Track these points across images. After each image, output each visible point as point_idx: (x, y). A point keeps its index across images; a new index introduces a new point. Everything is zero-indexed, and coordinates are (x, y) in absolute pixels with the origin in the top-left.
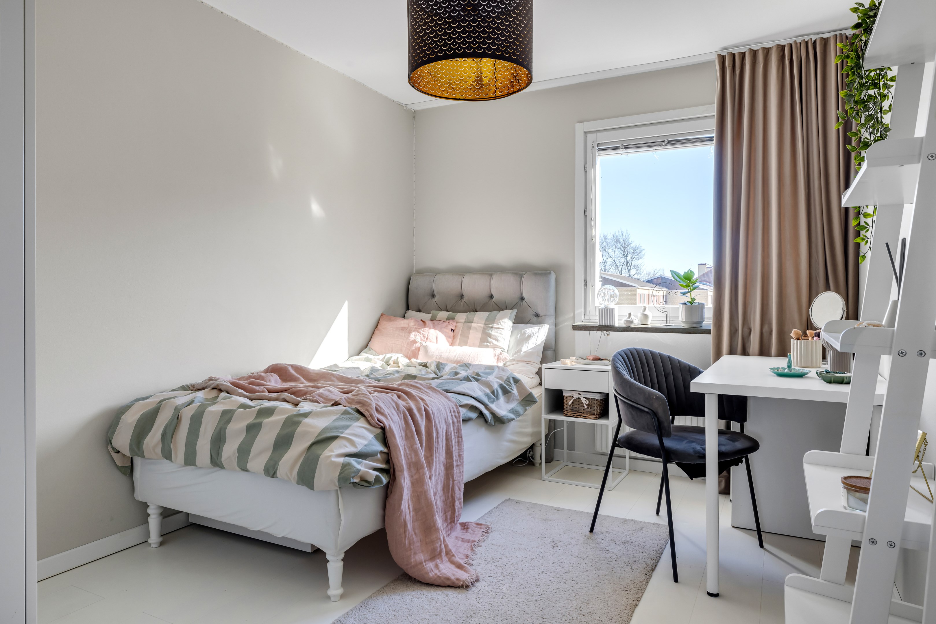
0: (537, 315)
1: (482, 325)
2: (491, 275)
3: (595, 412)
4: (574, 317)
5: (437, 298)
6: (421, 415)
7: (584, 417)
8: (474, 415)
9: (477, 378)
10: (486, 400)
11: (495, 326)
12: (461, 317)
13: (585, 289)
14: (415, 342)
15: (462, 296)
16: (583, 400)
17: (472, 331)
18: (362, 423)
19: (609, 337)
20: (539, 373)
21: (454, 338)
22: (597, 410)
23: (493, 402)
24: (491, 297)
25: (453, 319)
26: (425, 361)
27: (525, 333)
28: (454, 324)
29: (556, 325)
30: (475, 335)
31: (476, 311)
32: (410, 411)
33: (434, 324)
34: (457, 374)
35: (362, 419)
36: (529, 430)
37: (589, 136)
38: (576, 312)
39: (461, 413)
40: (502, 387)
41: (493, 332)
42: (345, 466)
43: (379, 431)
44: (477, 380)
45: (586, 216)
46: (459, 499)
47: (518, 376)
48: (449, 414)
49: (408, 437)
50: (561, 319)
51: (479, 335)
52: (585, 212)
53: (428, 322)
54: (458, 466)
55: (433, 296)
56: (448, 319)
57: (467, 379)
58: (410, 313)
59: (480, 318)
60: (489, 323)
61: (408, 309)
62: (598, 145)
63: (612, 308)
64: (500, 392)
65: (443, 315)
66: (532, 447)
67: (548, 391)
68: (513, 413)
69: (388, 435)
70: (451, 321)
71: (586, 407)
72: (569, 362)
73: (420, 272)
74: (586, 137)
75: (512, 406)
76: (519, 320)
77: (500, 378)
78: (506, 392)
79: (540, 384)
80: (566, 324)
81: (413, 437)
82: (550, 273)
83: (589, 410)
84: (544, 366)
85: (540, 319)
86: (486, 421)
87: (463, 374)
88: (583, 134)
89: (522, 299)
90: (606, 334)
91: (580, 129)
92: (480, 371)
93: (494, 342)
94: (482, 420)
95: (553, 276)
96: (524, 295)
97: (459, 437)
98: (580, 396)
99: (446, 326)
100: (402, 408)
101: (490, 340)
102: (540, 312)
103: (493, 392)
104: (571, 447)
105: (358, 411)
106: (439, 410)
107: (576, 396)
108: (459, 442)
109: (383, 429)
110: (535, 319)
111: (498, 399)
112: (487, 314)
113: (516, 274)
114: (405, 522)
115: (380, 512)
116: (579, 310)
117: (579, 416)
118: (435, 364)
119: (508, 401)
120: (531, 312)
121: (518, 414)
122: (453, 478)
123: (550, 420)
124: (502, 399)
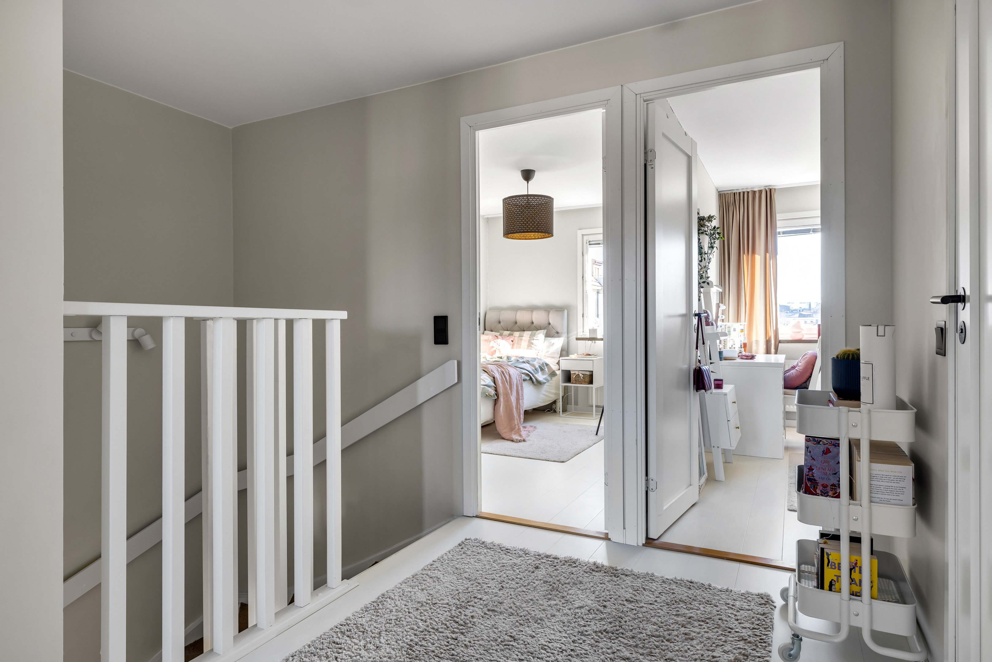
0: (558, 333)
1: (528, 338)
2: (532, 311)
3: (587, 381)
4: (577, 333)
5: (502, 323)
6: (507, 374)
7: (581, 384)
8: (528, 378)
9: (528, 362)
10: (533, 372)
11: (535, 338)
12: (517, 334)
13: (583, 319)
14: (493, 347)
15: (516, 323)
16: (581, 375)
17: (522, 341)
18: (486, 374)
19: (595, 344)
20: (558, 363)
21: (513, 345)
22: (587, 380)
23: (536, 374)
24: (533, 323)
25: (512, 335)
26: (501, 356)
27: (551, 342)
28: (513, 338)
29: (568, 338)
30: (524, 343)
31: (524, 331)
32: (503, 372)
33: (502, 338)
34: (518, 360)
35: (486, 373)
36: (554, 391)
37: (584, 237)
38: (578, 331)
39: (523, 377)
40: (540, 367)
41: (534, 342)
42: (483, 388)
43: (493, 378)
44: (528, 363)
45: (583, 280)
46: (522, 414)
47: (548, 362)
48: (517, 376)
49: (503, 383)
50: (570, 335)
51: (527, 343)
52: (583, 277)
53: (499, 337)
54: (521, 399)
55: (500, 322)
56: (510, 335)
57: (524, 362)
58: (486, 332)
59: (527, 334)
60: (532, 336)
61: (485, 330)
62: (589, 242)
63: (595, 328)
64: (539, 369)
65: (507, 333)
66: (555, 402)
67: (563, 371)
68: (546, 380)
69: (496, 380)
70: (511, 336)
71: (582, 378)
72: (572, 356)
73: (492, 309)
74: (583, 237)
75: (545, 376)
76: (548, 335)
77: (539, 363)
78: (542, 370)
79: (559, 369)
80: (572, 337)
81: (505, 383)
82: (564, 310)
83: (584, 380)
84: (561, 358)
85: (559, 334)
86: (533, 382)
87: (521, 360)
88: (581, 235)
89: (549, 324)
90: (594, 342)
91: (580, 233)
92: (529, 360)
93: (534, 346)
94: (531, 382)
95: (566, 312)
96: (550, 322)
97: (522, 386)
98: (579, 373)
99: (509, 339)
100: (499, 371)
101: (532, 346)
102: (559, 331)
103: (536, 369)
104: (576, 403)
105: (484, 370)
106: (513, 374)
107: (577, 373)
108: (522, 389)
109: (494, 378)
110: (556, 335)
111: (538, 373)
112: (531, 332)
113: (546, 310)
114: (501, 415)
115: (493, 411)
116: (580, 330)
117: (579, 383)
118: (506, 357)
119: (543, 374)
120: (554, 331)
121: (548, 381)
122: (520, 404)
123: (565, 386)
124: (540, 373)
